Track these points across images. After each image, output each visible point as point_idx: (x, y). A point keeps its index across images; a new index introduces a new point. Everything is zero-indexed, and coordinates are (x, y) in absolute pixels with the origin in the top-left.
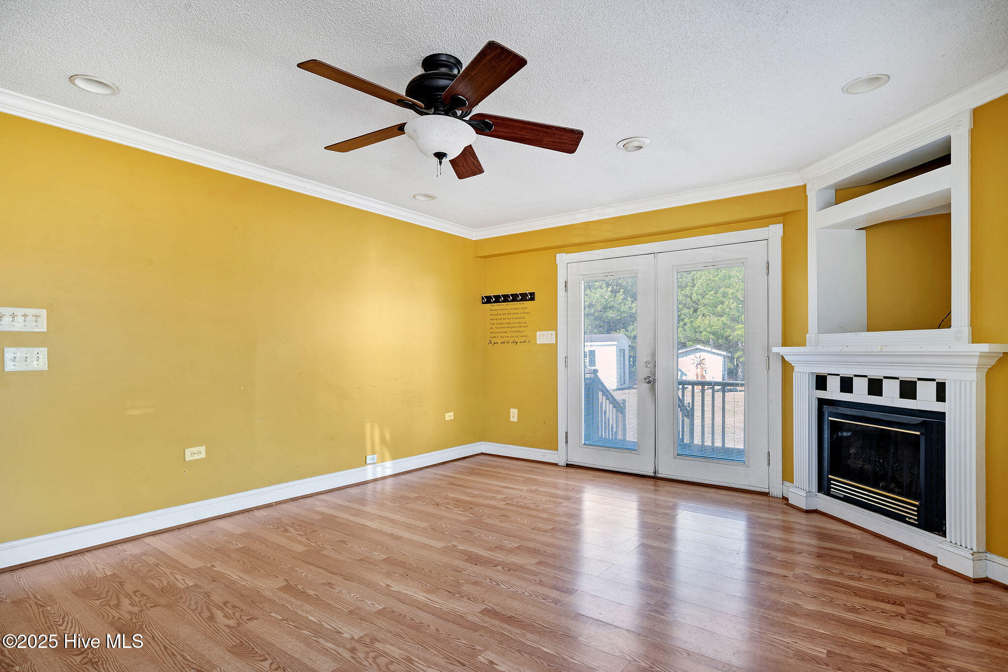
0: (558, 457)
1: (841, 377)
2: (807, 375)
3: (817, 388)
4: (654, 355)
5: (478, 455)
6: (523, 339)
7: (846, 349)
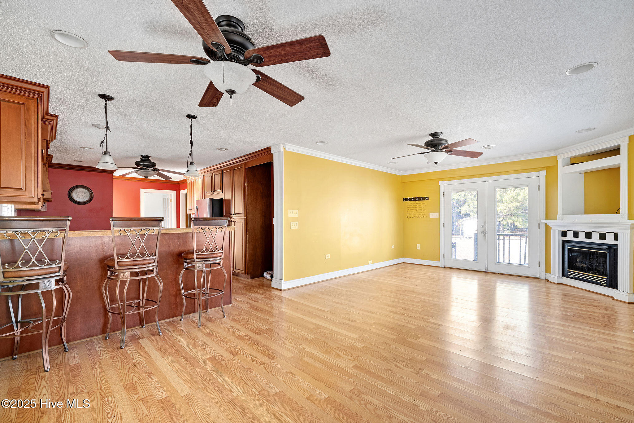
0: (441, 264)
1: (573, 232)
2: (558, 231)
3: (562, 236)
4: (485, 222)
5: (402, 263)
6: (423, 216)
7: (576, 221)
